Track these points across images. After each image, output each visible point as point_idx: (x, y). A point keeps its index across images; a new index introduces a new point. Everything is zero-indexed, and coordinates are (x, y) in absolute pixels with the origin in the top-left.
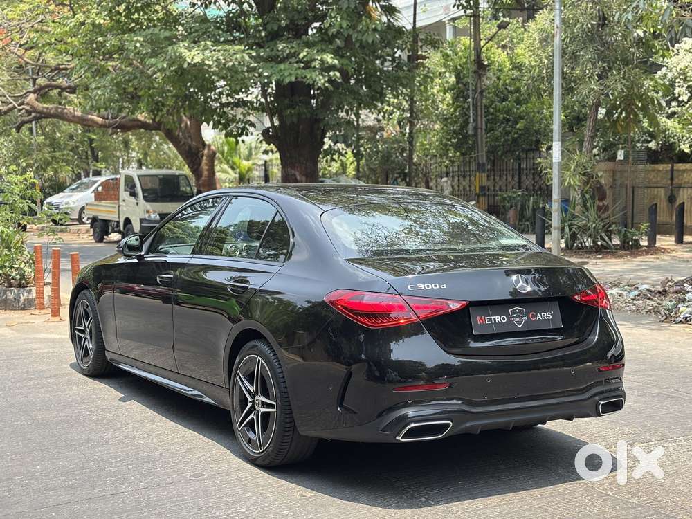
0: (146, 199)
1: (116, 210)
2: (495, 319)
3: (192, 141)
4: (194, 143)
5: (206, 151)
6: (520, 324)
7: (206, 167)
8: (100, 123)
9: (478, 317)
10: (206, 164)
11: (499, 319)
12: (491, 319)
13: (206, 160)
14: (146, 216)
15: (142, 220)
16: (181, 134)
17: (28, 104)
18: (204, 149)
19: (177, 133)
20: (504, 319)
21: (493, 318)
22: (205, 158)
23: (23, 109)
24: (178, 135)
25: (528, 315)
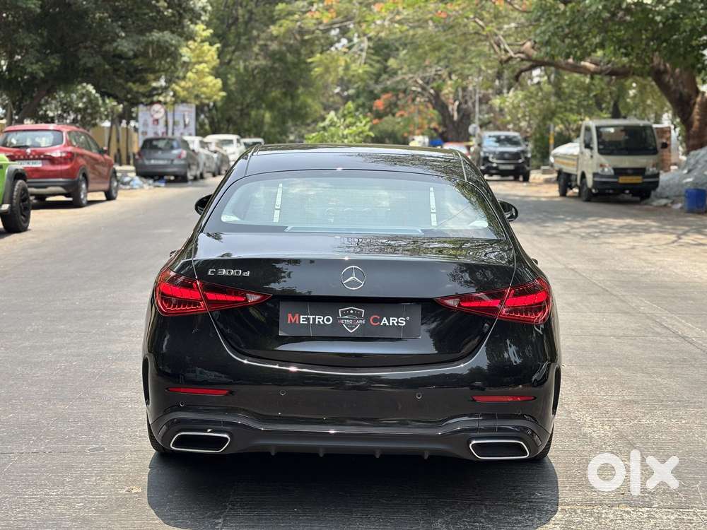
0: (601, 152)
1: (575, 163)
2: (314, 319)
3: (684, 87)
4: (686, 90)
5: (699, 99)
6: (352, 329)
7: (697, 117)
8: (592, 70)
9: (290, 315)
10: (698, 114)
11: (320, 319)
12: (308, 320)
13: (699, 108)
14: (599, 170)
15: (595, 175)
16: (671, 80)
17: (523, 53)
18: (697, 96)
19: (667, 79)
20: (328, 320)
21: (311, 317)
22: (697, 106)
23: (519, 57)
24: (669, 82)
25: (367, 317)
